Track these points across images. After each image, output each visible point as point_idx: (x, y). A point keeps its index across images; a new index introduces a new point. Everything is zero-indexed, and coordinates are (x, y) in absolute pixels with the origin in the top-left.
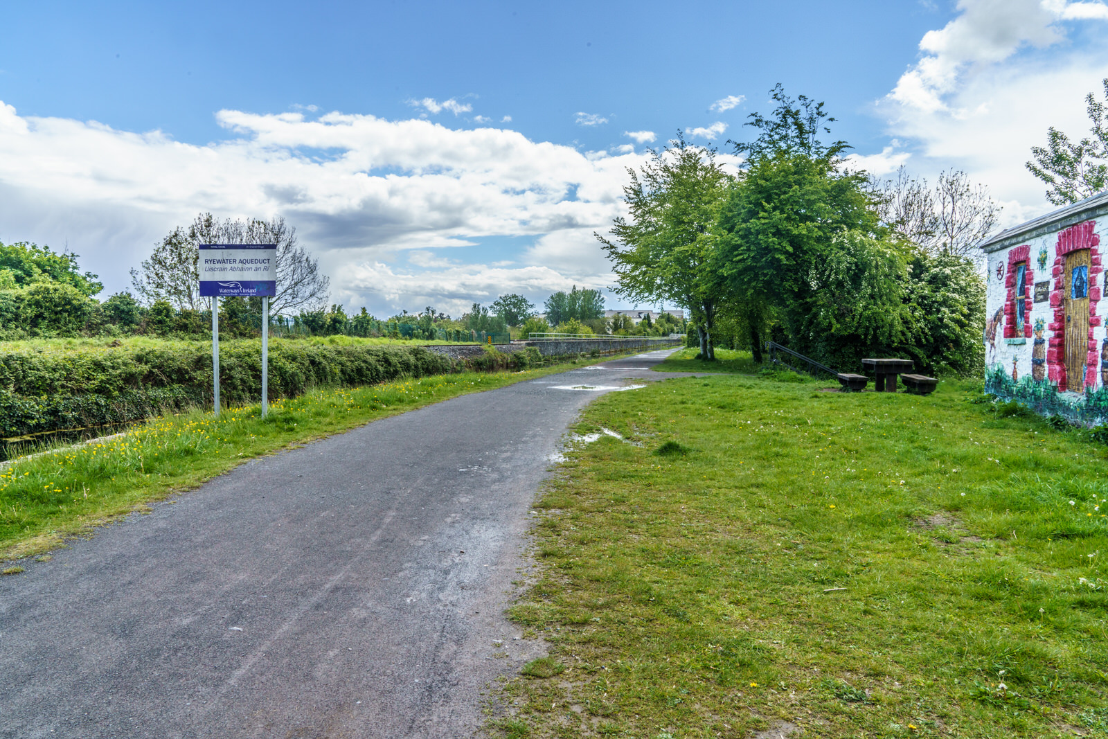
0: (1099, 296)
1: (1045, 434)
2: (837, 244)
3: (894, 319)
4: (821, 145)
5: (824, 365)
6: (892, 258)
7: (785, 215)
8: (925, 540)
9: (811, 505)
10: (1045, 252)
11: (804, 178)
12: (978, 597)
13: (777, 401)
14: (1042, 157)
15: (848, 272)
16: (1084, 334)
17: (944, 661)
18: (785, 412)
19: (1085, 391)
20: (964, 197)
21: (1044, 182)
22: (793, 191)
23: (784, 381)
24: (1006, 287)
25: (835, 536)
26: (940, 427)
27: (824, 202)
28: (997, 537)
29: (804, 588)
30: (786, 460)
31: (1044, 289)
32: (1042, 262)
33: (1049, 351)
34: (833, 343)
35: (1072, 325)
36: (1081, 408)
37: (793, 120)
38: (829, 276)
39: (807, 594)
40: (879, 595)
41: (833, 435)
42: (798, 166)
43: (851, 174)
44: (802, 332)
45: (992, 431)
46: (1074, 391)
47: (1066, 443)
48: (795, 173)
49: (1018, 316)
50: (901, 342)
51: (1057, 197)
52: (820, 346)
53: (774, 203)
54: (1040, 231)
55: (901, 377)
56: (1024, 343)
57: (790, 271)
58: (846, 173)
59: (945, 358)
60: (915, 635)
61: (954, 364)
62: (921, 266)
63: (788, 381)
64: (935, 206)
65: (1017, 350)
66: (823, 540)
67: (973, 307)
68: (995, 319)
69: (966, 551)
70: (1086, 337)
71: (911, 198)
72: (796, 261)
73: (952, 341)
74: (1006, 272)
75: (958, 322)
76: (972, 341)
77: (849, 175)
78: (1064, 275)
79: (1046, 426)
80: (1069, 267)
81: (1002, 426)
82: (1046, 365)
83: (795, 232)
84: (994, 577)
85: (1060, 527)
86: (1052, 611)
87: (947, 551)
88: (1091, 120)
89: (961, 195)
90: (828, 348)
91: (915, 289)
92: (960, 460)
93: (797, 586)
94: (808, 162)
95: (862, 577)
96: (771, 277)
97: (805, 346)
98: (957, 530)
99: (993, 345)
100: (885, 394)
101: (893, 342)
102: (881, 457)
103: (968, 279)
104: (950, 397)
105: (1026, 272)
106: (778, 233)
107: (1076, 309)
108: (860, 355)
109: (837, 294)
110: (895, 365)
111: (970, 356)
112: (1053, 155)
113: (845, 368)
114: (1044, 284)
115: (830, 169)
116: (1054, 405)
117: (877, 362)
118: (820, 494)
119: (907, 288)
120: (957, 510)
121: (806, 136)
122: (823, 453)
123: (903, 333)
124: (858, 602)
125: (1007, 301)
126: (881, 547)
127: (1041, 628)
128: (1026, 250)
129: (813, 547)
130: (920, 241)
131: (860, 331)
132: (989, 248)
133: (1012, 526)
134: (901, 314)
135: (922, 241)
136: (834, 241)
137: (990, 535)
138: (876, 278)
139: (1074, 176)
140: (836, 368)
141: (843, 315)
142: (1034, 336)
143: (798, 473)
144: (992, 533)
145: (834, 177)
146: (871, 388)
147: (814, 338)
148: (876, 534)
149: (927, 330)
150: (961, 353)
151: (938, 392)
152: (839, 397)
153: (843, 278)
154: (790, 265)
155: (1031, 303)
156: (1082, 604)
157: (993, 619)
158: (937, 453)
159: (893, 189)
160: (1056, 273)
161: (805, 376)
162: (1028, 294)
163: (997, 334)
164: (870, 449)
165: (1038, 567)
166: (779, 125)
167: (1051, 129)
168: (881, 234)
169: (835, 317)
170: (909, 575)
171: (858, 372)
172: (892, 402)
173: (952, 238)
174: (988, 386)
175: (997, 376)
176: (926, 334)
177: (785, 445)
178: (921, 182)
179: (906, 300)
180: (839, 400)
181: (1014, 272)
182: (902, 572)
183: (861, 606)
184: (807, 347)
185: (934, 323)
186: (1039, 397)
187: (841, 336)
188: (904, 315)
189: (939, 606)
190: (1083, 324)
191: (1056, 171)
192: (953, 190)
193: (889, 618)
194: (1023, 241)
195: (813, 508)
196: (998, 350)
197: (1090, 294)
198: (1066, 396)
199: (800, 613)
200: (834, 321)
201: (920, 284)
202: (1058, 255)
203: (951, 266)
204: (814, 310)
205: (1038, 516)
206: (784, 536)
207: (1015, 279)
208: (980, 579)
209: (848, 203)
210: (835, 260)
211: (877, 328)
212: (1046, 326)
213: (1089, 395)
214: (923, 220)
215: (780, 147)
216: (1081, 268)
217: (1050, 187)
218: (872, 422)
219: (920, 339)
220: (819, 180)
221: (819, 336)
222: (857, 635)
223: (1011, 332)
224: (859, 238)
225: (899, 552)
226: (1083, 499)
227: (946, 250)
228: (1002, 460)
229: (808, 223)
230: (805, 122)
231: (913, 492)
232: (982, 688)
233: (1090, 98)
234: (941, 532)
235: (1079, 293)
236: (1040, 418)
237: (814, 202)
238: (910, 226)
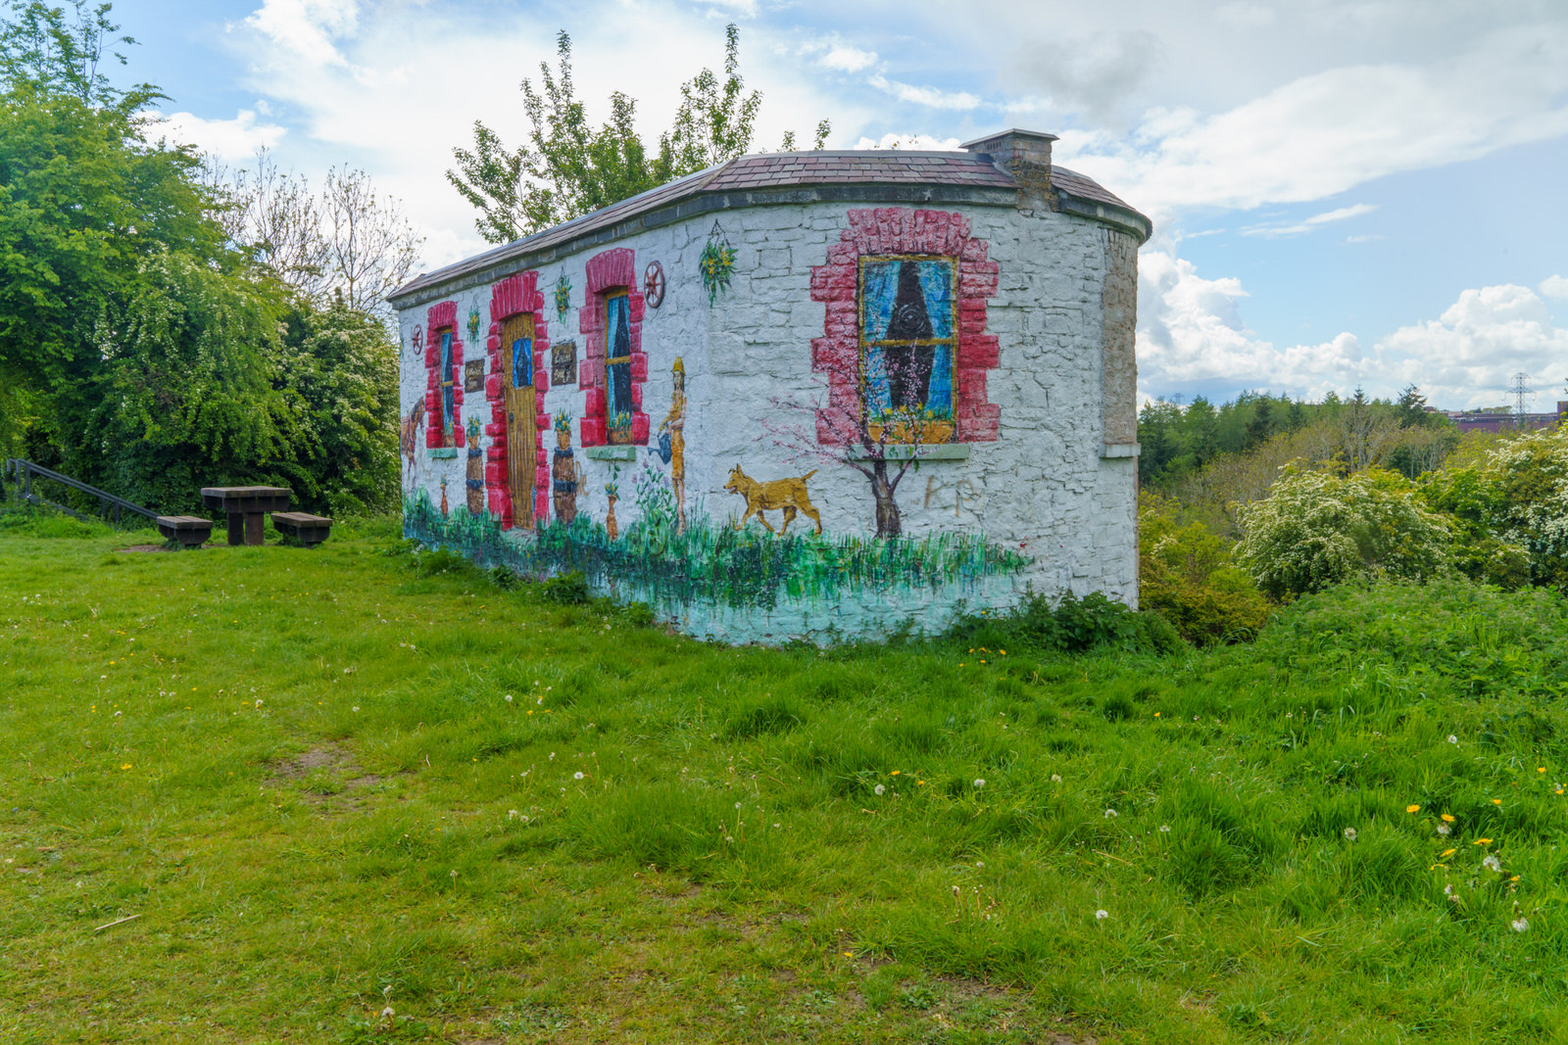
0: (546, 385)
1: (486, 597)
2: (148, 275)
3: (258, 416)
4: (110, 85)
5: (132, 501)
6: (250, 308)
7: (42, 211)
8: (287, 797)
9: (82, 771)
10: (477, 314)
11: (76, 143)
12: (365, 876)
13: (30, 575)
14: (468, 164)
15: (171, 330)
16: (531, 442)
17: (302, 997)
18: (43, 596)
19: (535, 526)
20: (368, 214)
21: (472, 204)
22: (56, 165)
23: (50, 536)
24: (427, 366)
25: (129, 821)
26: (332, 599)
27: (119, 194)
28: (404, 770)
29: (56, 935)
30: (40, 692)
31: (477, 372)
32: (474, 328)
33: (488, 468)
34: (149, 460)
35: (515, 428)
36: (532, 553)
37: (50, 27)
38: (135, 335)
39: (60, 945)
40: (200, 914)
41: (140, 632)
42: (64, 118)
43: (170, 147)
44: (85, 441)
45: (412, 599)
46: (522, 527)
47: (513, 608)
48: (58, 131)
49: (445, 412)
50: (273, 457)
51: (492, 230)
52: (124, 468)
53: (16, 184)
54: (469, 280)
55: (272, 517)
56: (454, 456)
57: (56, 321)
58: (162, 145)
59: (347, 483)
60: (258, 966)
61: (360, 492)
62: (302, 326)
63: (57, 536)
64: (322, 224)
65: (445, 468)
66: (103, 833)
67: (387, 397)
68: (413, 416)
69: (355, 803)
70: (534, 446)
71: (281, 206)
72: (67, 302)
73: (358, 454)
74: (425, 342)
75: (364, 422)
76: (388, 453)
77: (166, 150)
78: (502, 351)
79: (487, 584)
80: (508, 339)
81: (427, 589)
82: (485, 490)
83: (63, 245)
84: (390, 837)
85: (490, 737)
86: (472, 872)
87: (324, 810)
88: (529, 119)
89: (363, 210)
90: (139, 469)
91: (292, 365)
92: (355, 653)
93: (40, 935)
94: (85, 112)
95: (175, 886)
96: (15, 330)
97: (93, 468)
98: (342, 771)
99: (412, 459)
100: (242, 550)
101: (259, 456)
102: (229, 663)
103: (378, 351)
104: (352, 548)
105: (453, 343)
106: (25, 244)
107: (520, 401)
108: (199, 479)
109: (152, 370)
110: (260, 498)
111: (384, 478)
112: (482, 165)
113: (173, 507)
114: (478, 364)
115: (129, 133)
116: (499, 550)
117: (228, 493)
118: (104, 748)
119: (279, 362)
120: (347, 737)
121: (79, 62)
122: (118, 667)
123: (276, 442)
124: (161, 935)
125: (429, 388)
126: (212, 825)
127: (453, 902)
128: (451, 308)
129: (80, 852)
130: (300, 281)
131: (199, 438)
132: (400, 303)
133: (426, 750)
134: (270, 408)
135: (304, 282)
136: (142, 270)
137: (393, 769)
138: (224, 342)
139: (512, 201)
140: (157, 506)
141: (165, 408)
142: (467, 446)
143: (63, 714)
144: (396, 764)
145: (137, 150)
146: (221, 540)
147: (112, 451)
148: (206, 802)
149: (315, 436)
150: (372, 474)
151: (335, 541)
152: (158, 559)
153: (163, 339)
154: (55, 310)
155: (460, 393)
156: (511, 850)
157: (386, 906)
158: (323, 644)
159: (250, 187)
160: (492, 347)
161: (95, 524)
162: (457, 379)
163: (417, 441)
164: (208, 650)
165: (457, 806)
166: (19, 31)
167: (478, 123)
168: (230, 264)
169: (150, 411)
170: (258, 864)
171: (198, 511)
172: (255, 563)
173: (352, 281)
174: (408, 526)
175: (420, 510)
176: (315, 442)
177: (39, 661)
178: (297, 180)
179: (279, 384)
180: (159, 565)
181: (437, 342)
182: (245, 862)
183: (166, 940)
184: (97, 469)
185: (326, 423)
186: (478, 539)
187: (164, 447)
188: (276, 409)
189: (303, 905)
190: (530, 426)
191: (487, 190)
192: (350, 200)
193: (213, 949)
194: (448, 294)
195: (88, 775)
196: (419, 468)
197: (536, 380)
198: (513, 537)
199: (42, 985)
200: (148, 419)
201: (302, 356)
202: (493, 319)
203: (349, 328)
204: (109, 398)
205: (463, 726)
206: (21, 841)
207: (439, 354)
208: (369, 846)
209: (167, 201)
210: (146, 306)
211: (230, 432)
212: (483, 429)
213: (540, 532)
214: (303, 247)
215: (24, 75)
216: (523, 342)
217: (481, 214)
218: (216, 600)
219: (305, 451)
220: (108, 151)
221: (121, 447)
222: (153, 996)
223: (437, 439)
224: (189, 267)
225: (243, 828)
226: (525, 690)
227: (340, 301)
228: (420, 644)
229: (88, 231)
230: (74, 34)
231: (277, 716)
232: (358, 1026)
233: (526, 86)
234: (317, 777)
235: (523, 381)
236: (480, 573)
237: (99, 192)
238: (283, 255)
